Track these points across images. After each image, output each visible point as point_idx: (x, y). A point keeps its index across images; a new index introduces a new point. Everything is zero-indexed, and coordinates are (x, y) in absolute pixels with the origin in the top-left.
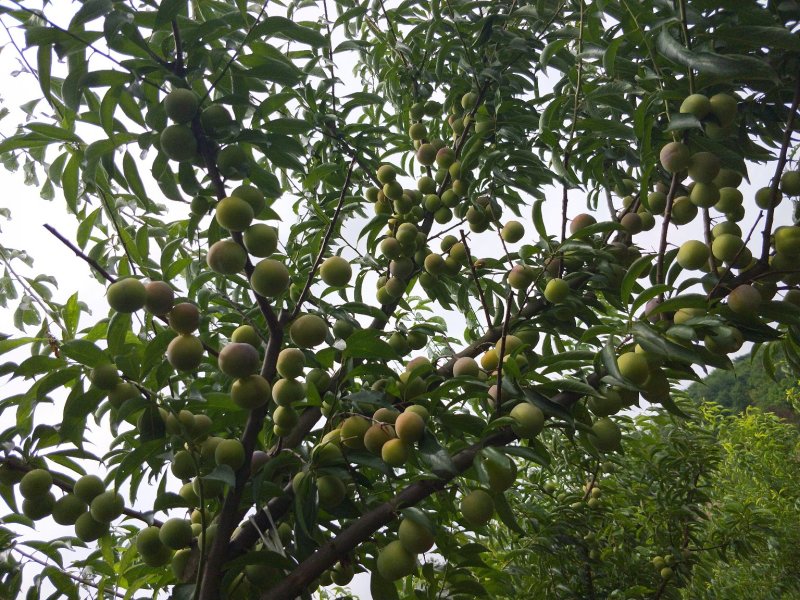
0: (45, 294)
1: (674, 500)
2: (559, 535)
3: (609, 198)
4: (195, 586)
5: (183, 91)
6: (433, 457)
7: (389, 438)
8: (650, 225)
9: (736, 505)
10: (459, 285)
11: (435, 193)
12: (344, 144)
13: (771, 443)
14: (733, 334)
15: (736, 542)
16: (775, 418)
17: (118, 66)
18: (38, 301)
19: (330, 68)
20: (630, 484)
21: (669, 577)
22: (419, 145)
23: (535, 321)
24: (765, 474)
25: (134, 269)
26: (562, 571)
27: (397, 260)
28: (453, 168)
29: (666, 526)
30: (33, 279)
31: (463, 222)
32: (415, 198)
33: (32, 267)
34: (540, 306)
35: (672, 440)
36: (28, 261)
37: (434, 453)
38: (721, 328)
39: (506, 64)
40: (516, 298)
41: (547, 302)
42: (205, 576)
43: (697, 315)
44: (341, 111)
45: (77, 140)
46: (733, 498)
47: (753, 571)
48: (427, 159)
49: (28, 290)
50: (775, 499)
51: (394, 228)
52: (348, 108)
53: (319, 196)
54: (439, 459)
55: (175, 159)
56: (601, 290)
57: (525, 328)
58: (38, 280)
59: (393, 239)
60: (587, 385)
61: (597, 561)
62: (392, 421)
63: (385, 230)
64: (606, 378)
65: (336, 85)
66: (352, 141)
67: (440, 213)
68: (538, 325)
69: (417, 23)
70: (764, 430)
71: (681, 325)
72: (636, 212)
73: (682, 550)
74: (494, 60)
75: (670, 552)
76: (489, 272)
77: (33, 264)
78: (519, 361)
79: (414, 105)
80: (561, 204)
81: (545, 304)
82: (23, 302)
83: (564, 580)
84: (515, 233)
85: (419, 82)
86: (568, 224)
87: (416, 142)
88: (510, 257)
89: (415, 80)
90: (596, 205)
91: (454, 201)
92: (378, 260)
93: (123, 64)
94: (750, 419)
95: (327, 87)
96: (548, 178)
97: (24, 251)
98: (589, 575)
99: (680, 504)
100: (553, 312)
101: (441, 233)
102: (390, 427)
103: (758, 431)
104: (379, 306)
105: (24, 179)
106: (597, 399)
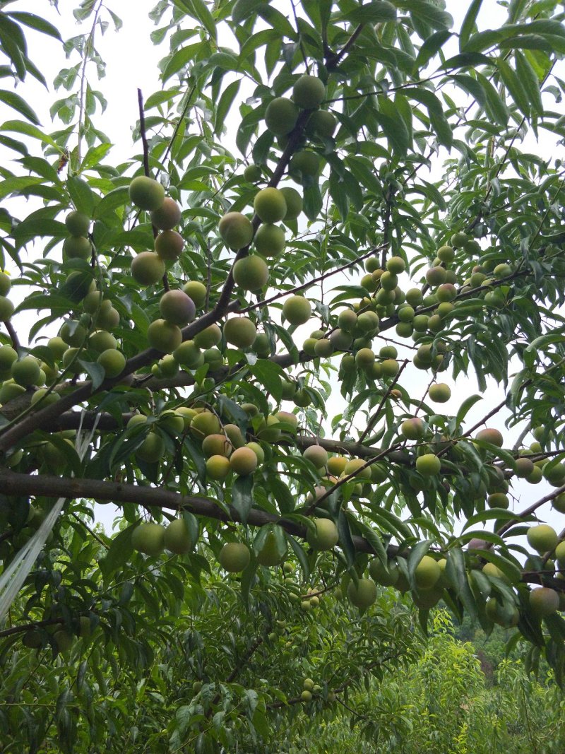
0: (90, 107)
1: (359, 657)
2: (264, 604)
3: (527, 431)
4: (7, 423)
5: (321, 83)
6: (239, 495)
7: (222, 454)
8: (534, 480)
9: (395, 695)
10: (367, 387)
11: (415, 308)
12: (388, 211)
13: (458, 680)
14: (513, 616)
15: (371, 723)
16: (478, 667)
17: (294, 18)
18: (81, 107)
19: (432, 151)
20: (341, 614)
21: (305, 699)
22: (437, 265)
23: (392, 467)
24: (433, 694)
25: (166, 158)
26: (242, 627)
27: (344, 332)
28: (444, 306)
29: (337, 668)
30: (93, 89)
31: (413, 348)
32: (399, 298)
33: (99, 79)
34: (406, 461)
35: (398, 619)
36: (101, 74)
37: (243, 494)
38: (511, 605)
39: (553, 272)
40: (395, 436)
41: (414, 464)
42: (20, 424)
43: (502, 580)
44: (410, 187)
45: (214, 34)
46: (397, 689)
47: (361, 745)
48: (433, 279)
49: (82, 93)
50: (423, 717)
51: (364, 307)
52: (417, 189)
53: (335, 228)
54: (242, 501)
55: (268, 124)
56: (457, 489)
57: (382, 466)
58: (94, 93)
59: (355, 314)
60: (385, 551)
61: (270, 643)
62: (236, 445)
63: (356, 301)
64: (402, 561)
65: (424, 166)
66: (396, 215)
67: (404, 326)
68: (392, 472)
69: (523, 176)
70: (463, 667)
71: (485, 575)
72: (534, 462)
73: (331, 693)
74: (549, 261)
75: (322, 685)
76: (396, 401)
77: (102, 79)
78: (356, 488)
79: (462, 233)
80: (491, 410)
81: (412, 463)
82: (71, 98)
83: (237, 632)
84: (441, 396)
85: (482, 220)
86: (482, 428)
87: (437, 259)
88: (421, 405)
89: (480, 215)
90: (512, 425)
91: (422, 327)
92: (331, 317)
93: (299, 21)
94: (462, 651)
95: (417, 161)
96: (501, 375)
97: (104, 64)
98: (256, 646)
99: (360, 664)
100: (410, 473)
101: (391, 340)
102: (230, 447)
103: (459, 664)
104: (300, 348)
105: (151, 11)
106: (382, 565)
